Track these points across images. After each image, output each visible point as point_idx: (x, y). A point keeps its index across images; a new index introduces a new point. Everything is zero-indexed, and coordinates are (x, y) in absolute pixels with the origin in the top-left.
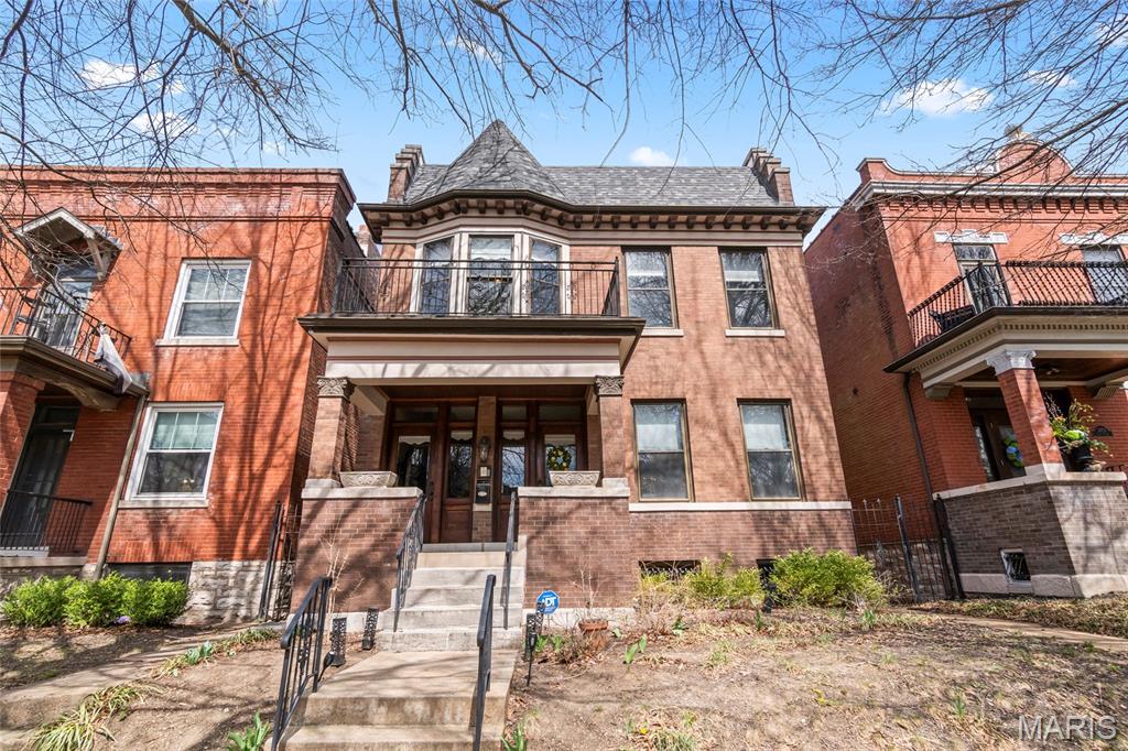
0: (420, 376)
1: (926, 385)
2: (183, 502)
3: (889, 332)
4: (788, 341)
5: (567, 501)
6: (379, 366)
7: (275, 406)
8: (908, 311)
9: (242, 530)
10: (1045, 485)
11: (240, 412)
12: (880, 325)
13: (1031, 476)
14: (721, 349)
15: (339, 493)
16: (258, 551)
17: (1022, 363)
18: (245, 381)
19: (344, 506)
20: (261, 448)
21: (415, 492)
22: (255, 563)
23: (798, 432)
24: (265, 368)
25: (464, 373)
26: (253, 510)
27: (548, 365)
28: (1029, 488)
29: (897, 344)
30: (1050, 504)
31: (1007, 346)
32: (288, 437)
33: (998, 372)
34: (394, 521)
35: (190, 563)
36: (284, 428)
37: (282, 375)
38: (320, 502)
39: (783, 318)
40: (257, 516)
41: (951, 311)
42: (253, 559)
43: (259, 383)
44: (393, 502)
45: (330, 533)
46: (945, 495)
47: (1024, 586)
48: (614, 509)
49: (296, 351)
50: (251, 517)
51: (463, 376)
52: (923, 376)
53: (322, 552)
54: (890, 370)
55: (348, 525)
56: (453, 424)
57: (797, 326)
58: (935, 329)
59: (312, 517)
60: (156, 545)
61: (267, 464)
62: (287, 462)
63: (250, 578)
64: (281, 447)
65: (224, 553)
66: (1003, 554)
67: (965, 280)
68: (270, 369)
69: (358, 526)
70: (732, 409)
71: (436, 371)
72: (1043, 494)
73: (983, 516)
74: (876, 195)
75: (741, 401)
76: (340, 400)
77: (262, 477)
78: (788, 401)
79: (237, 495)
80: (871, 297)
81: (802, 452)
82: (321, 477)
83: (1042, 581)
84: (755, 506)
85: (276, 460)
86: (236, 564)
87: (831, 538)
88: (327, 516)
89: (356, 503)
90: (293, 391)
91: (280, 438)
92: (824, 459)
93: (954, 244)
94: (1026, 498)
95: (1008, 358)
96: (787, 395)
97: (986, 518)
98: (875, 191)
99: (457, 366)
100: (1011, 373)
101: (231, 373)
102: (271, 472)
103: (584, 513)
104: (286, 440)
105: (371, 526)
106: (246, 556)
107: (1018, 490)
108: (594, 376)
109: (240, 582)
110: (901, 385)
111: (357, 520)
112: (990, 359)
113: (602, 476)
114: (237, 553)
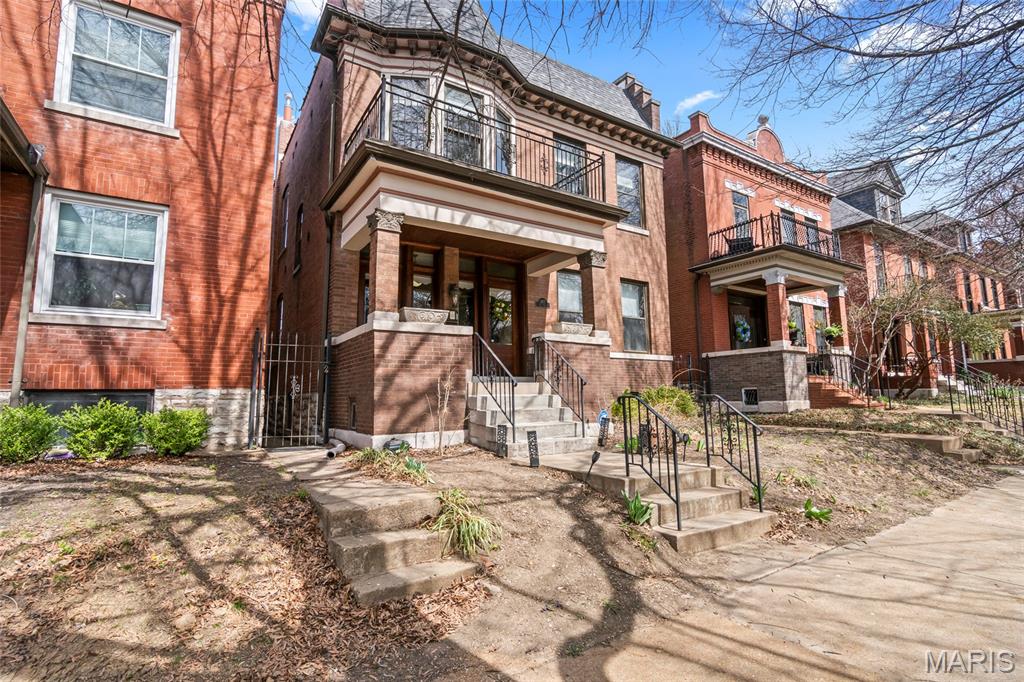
0: (467, 225)
1: (712, 284)
2: (134, 321)
3: (690, 243)
4: (651, 240)
5: (574, 346)
6: (432, 209)
7: (240, 221)
8: (709, 232)
9: (217, 355)
10: (781, 352)
11: (196, 221)
12: (683, 237)
13: (774, 346)
14: (614, 238)
15: (408, 327)
16: (239, 378)
17: (782, 280)
18: (198, 186)
19: (415, 339)
20: (228, 268)
21: (468, 330)
22: (239, 392)
23: (651, 306)
24: (221, 175)
25: (501, 228)
26: (228, 337)
27: (560, 234)
28: (771, 354)
29: (695, 253)
30: (782, 362)
31: (777, 269)
32: (258, 260)
33: (767, 283)
34: (456, 354)
35: (152, 392)
36: (254, 247)
37: (247, 188)
38: (392, 335)
39: (649, 222)
40: (234, 343)
41: (737, 239)
42: (235, 387)
43: (215, 191)
44: (455, 339)
45: (405, 363)
46: (711, 355)
47: (753, 408)
48: (603, 353)
49: (258, 162)
50: (227, 343)
51: (500, 231)
52: (712, 278)
53: (397, 380)
54: (692, 271)
55: (419, 357)
56: (415, 269)
57: (656, 230)
58: (725, 249)
59: (385, 348)
60: (103, 370)
61: (238, 285)
62: (261, 287)
63: (235, 406)
64: (253, 268)
65: (199, 380)
66: (743, 391)
67: (759, 222)
68: (228, 179)
69: (426, 358)
70: (618, 284)
71: (479, 223)
72: (778, 357)
73: (734, 368)
74: (703, 142)
75: (623, 280)
76: (398, 236)
77: (234, 301)
78: (646, 284)
79: (206, 319)
80: (680, 216)
81: (652, 320)
82: (389, 311)
83: (765, 405)
84: (628, 356)
85: (249, 283)
86: (214, 392)
87: (662, 379)
88: (399, 349)
89: (425, 337)
90: (260, 209)
91: (250, 261)
92: (663, 327)
93: (734, 191)
94: (767, 359)
95: (777, 276)
96: (648, 280)
97: (737, 370)
98: (704, 139)
99: (497, 222)
100: (776, 285)
101: (178, 174)
102: (244, 297)
103: (586, 354)
104: (257, 263)
105: (439, 360)
106: (225, 383)
107: (763, 354)
108: (588, 249)
109: (223, 411)
110: (693, 281)
111: (426, 353)
112: (764, 274)
113: (594, 329)
114: (214, 380)
